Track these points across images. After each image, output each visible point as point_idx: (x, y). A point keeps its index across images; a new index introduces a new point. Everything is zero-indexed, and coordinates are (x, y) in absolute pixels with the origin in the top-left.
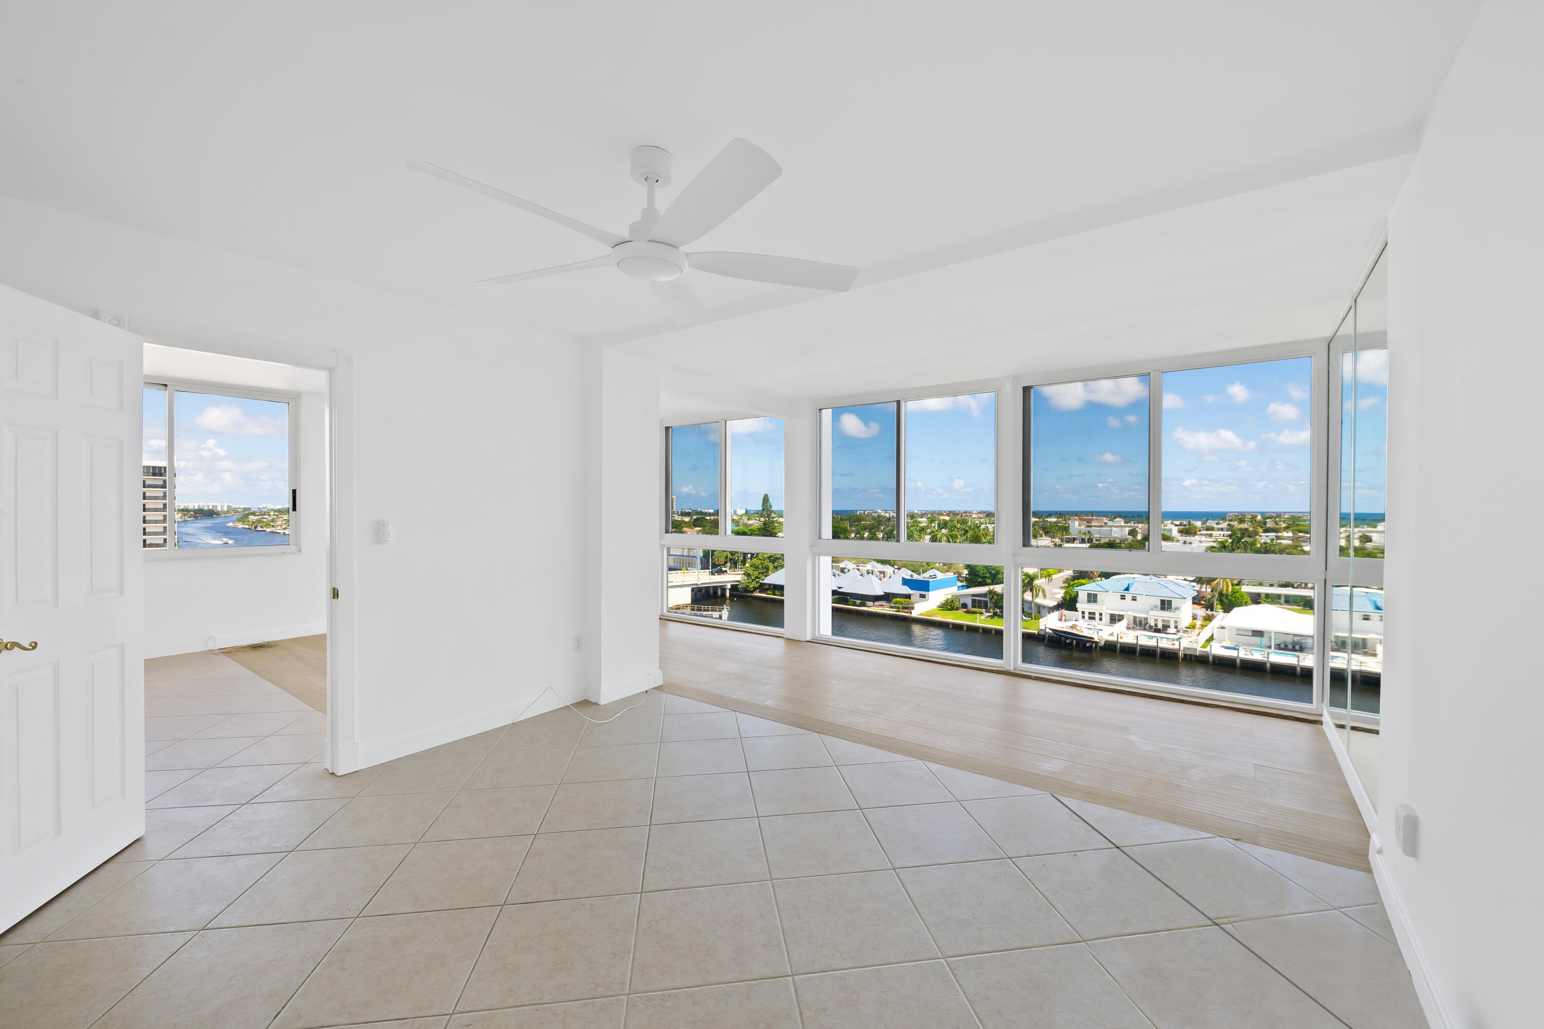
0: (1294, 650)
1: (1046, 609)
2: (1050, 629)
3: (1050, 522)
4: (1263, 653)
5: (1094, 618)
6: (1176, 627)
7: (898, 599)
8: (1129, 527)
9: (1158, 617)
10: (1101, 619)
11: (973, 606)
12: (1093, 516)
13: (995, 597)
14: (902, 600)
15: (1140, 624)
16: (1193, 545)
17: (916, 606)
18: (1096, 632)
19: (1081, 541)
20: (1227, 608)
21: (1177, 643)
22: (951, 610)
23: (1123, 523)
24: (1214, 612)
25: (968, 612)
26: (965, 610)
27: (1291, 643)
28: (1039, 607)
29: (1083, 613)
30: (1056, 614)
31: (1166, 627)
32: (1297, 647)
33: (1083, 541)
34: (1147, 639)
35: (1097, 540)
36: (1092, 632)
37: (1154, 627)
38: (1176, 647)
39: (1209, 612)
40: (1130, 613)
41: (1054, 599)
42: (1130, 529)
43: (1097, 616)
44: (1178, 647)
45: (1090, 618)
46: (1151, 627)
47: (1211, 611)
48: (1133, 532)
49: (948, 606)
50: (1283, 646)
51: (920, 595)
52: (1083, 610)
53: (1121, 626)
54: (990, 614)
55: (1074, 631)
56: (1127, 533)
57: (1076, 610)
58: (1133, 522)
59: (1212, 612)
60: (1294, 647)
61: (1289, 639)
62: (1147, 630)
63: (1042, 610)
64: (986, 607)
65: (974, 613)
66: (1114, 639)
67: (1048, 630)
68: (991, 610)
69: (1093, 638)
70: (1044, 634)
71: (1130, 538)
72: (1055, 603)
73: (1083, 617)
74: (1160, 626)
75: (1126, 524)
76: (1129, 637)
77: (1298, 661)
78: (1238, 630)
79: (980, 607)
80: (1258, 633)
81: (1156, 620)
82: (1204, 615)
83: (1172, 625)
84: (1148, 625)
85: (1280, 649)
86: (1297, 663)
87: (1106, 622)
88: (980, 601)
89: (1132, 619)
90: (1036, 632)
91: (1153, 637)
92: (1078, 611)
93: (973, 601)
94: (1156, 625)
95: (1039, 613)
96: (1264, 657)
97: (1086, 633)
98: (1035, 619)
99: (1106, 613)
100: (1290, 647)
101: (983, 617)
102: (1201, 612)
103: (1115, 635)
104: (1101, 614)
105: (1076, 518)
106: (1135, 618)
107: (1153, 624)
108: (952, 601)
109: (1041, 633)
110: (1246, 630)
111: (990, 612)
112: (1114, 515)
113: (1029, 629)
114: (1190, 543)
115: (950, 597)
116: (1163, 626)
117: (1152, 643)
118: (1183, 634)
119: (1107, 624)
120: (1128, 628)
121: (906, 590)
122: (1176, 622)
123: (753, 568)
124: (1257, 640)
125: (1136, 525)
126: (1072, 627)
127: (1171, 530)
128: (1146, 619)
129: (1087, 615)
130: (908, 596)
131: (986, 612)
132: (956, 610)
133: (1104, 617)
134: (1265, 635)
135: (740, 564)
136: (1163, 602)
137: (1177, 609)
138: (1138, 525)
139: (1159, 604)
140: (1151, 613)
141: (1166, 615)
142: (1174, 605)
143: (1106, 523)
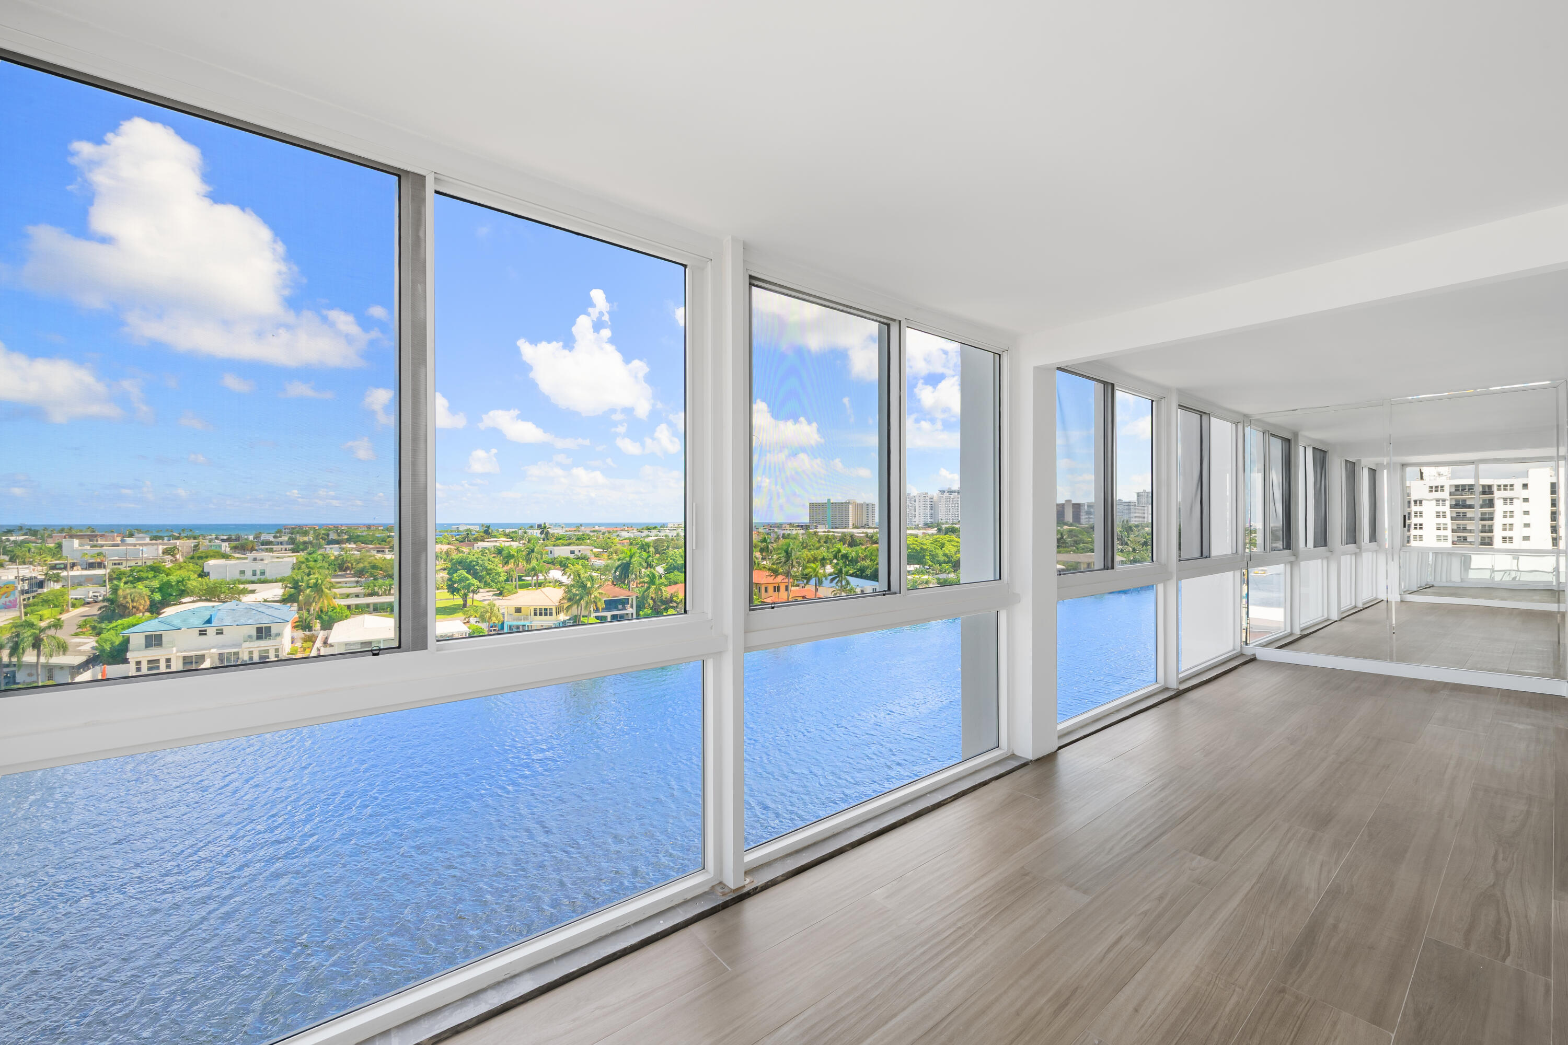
8: (161, 544)
10: (171, 666)
16: (266, 562)
19: (85, 566)
20: (327, 626)
23: (147, 541)
24: (313, 632)
29: (138, 663)
33: (92, 566)
35: (115, 564)
39: (308, 633)
40: (214, 651)
41: (80, 653)
42: (165, 547)
47: (309, 631)
52: (138, 660)
56: (161, 551)
57: (125, 661)
58: (164, 538)
59: (311, 632)
72: (83, 659)
75: (156, 541)
81: (251, 653)
82: (303, 636)
89: (217, 656)
92: (129, 663)
94: (251, 658)
99: (177, 657)
102: (300, 634)
105: (64, 534)
114: (262, 560)
122: (277, 650)
125: (171, 542)
127: (220, 547)
128: (237, 654)
136: (259, 630)
137: (278, 635)
138: (175, 541)
139: (254, 633)
140: (245, 645)
141: (264, 644)
142: (273, 631)
143: (122, 541)
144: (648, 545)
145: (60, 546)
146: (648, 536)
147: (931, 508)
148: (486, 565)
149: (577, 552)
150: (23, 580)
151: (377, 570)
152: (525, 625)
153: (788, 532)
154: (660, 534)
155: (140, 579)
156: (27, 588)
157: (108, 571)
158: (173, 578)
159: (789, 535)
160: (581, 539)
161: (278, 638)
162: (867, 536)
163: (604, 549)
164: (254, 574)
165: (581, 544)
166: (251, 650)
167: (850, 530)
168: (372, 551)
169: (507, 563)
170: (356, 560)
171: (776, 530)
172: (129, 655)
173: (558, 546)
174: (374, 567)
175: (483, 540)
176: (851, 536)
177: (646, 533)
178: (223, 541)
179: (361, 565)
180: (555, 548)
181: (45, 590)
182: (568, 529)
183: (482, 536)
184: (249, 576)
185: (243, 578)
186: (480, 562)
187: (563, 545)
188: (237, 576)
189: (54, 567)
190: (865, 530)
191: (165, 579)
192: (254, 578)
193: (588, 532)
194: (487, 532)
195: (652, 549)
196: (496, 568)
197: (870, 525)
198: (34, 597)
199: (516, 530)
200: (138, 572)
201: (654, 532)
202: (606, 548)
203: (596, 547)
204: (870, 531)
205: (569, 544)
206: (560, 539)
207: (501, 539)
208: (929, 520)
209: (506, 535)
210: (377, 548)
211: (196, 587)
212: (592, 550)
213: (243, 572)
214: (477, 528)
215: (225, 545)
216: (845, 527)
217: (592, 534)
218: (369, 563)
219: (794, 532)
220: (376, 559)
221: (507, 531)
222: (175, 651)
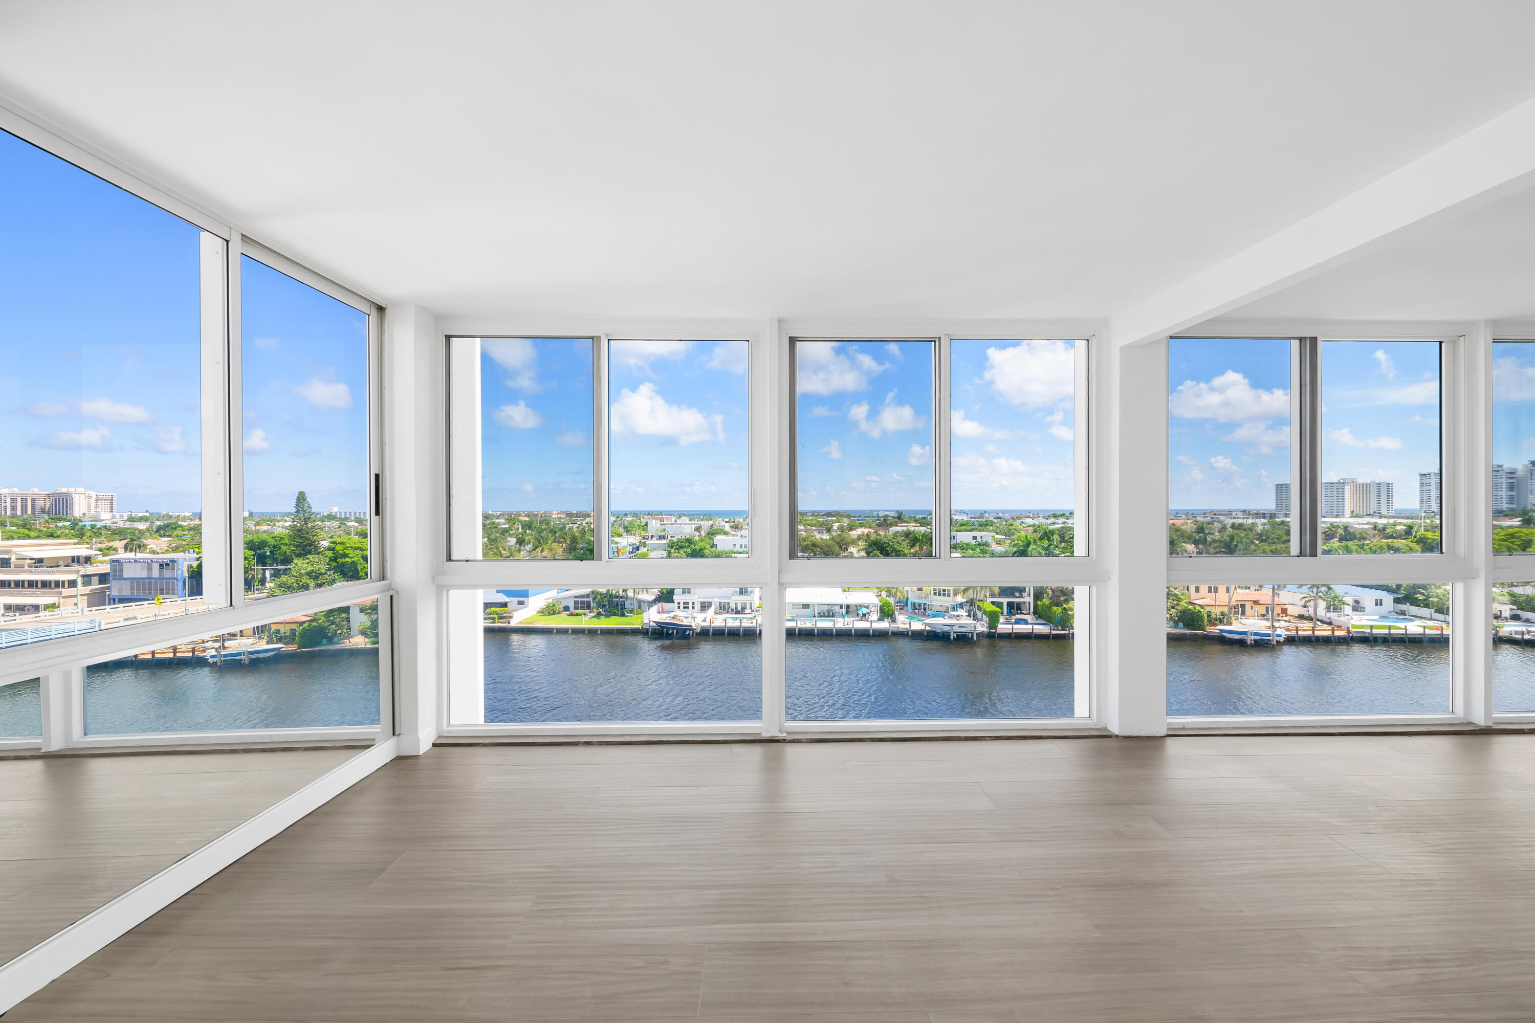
0: (829, 616)
1: (646, 604)
2: (654, 622)
3: (628, 521)
4: (811, 621)
5: (688, 608)
6: (751, 608)
7: (493, 609)
8: (694, 524)
9: (736, 600)
10: (693, 608)
11: (576, 608)
12: (662, 515)
13: (599, 597)
14: (498, 609)
15: (724, 608)
17: (515, 614)
18: (693, 620)
19: (658, 538)
21: (754, 621)
22: (553, 615)
23: (687, 521)
25: (571, 615)
26: (568, 613)
27: (827, 611)
28: (640, 602)
29: (679, 603)
30: (655, 608)
31: (744, 609)
32: (831, 614)
33: (660, 538)
34: (732, 621)
35: (671, 537)
36: (689, 620)
37: (735, 610)
38: (754, 624)
40: (716, 600)
42: (695, 526)
43: (690, 606)
44: (756, 625)
45: (684, 608)
46: (733, 610)
48: (698, 529)
49: (550, 610)
50: (822, 614)
51: (518, 601)
52: (679, 601)
53: (710, 613)
54: (593, 615)
55: (676, 622)
56: (693, 529)
57: (673, 602)
58: (696, 520)
60: (829, 613)
61: (825, 608)
62: (730, 613)
63: (642, 604)
64: (588, 607)
65: (577, 615)
66: (707, 624)
67: (651, 623)
68: (595, 610)
69: (691, 626)
70: (648, 627)
71: (697, 533)
73: (679, 608)
74: (739, 609)
75: (690, 522)
76: (719, 621)
77: (834, 625)
78: (793, 605)
79: (582, 608)
80: (806, 606)
81: (736, 604)
83: (748, 607)
84: (730, 609)
85: (820, 616)
86: (833, 626)
87: (698, 610)
88: (582, 602)
89: (717, 604)
90: (640, 626)
91: (736, 618)
92: (674, 603)
93: (576, 602)
94: (736, 608)
95: (640, 608)
96: (813, 625)
97: (686, 622)
98: (637, 614)
99: (698, 602)
100: (827, 614)
101: (587, 618)
103: (708, 620)
104: (693, 603)
105: (649, 517)
106: (720, 603)
107: (734, 608)
108: (554, 605)
109: (646, 627)
110: (798, 605)
111: (594, 613)
112: (680, 515)
113: (633, 625)
115: (550, 601)
116: (742, 608)
117: (736, 624)
118: (756, 613)
119: (699, 612)
120: (716, 613)
121: (503, 598)
122: (750, 604)
123: (283, 589)
124: (806, 611)
125: (699, 522)
126: (673, 618)
127: (724, 526)
128: (729, 603)
129: (682, 606)
130: (505, 605)
131: (590, 612)
132: (558, 614)
133: (696, 606)
134: (811, 607)
135: (257, 584)
136: (741, 589)
137: (751, 592)
138: (701, 522)
139: (738, 590)
140: (734, 598)
141: (743, 598)
142: (749, 590)
143: (675, 521)
144: (1052, 532)
145: (646, 524)
146: (1054, 523)
147: (1511, 487)
148: (896, 546)
149: (979, 539)
150: (630, 545)
151: (816, 547)
152: (926, 604)
153: (1240, 521)
154: (1068, 521)
155: (681, 547)
156: (631, 550)
157: (668, 541)
158: (697, 547)
159: (1241, 525)
160: (984, 526)
161: (752, 595)
162: (1375, 528)
163: (1006, 536)
164: (741, 547)
165: (983, 531)
166: (737, 602)
167: (1346, 520)
168: (815, 532)
169: (913, 545)
170: (803, 539)
171: (1222, 518)
172: (675, 597)
173: (961, 531)
174: (814, 545)
175: (897, 526)
176: (1346, 528)
177: (1052, 520)
178: (726, 522)
179: (805, 543)
180: (958, 533)
181: (640, 552)
182: (972, 516)
183: (896, 522)
184: (738, 549)
185: (735, 550)
186: (891, 543)
187: (966, 530)
188: (731, 548)
189: (644, 538)
190: (1372, 520)
191: (694, 548)
192: (741, 550)
193: (991, 519)
194: (900, 518)
195: (1056, 537)
196: (903, 550)
197: (1384, 511)
198: (635, 556)
199: (925, 516)
200: (681, 542)
201: (1062, 520)
202: (1008, 534)
203: (997, 534)
204: (1382, 522)
205: (972, 530)
206: (964, 525)
207: (911, 524)
208: (1505, 506)
209: (916, 521)
210: (818, 530)
211: (709, 554)
212: (993, 537)
213: (735, 545)
214: (893, 514)
215: (727, 525)
216: (1337, 516)
217: (995, 521)
218: (811, 541)
219: (1250, 521)
220: (816, 538)
221: (918, 517)
222: (696, 597)
